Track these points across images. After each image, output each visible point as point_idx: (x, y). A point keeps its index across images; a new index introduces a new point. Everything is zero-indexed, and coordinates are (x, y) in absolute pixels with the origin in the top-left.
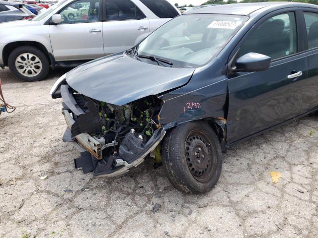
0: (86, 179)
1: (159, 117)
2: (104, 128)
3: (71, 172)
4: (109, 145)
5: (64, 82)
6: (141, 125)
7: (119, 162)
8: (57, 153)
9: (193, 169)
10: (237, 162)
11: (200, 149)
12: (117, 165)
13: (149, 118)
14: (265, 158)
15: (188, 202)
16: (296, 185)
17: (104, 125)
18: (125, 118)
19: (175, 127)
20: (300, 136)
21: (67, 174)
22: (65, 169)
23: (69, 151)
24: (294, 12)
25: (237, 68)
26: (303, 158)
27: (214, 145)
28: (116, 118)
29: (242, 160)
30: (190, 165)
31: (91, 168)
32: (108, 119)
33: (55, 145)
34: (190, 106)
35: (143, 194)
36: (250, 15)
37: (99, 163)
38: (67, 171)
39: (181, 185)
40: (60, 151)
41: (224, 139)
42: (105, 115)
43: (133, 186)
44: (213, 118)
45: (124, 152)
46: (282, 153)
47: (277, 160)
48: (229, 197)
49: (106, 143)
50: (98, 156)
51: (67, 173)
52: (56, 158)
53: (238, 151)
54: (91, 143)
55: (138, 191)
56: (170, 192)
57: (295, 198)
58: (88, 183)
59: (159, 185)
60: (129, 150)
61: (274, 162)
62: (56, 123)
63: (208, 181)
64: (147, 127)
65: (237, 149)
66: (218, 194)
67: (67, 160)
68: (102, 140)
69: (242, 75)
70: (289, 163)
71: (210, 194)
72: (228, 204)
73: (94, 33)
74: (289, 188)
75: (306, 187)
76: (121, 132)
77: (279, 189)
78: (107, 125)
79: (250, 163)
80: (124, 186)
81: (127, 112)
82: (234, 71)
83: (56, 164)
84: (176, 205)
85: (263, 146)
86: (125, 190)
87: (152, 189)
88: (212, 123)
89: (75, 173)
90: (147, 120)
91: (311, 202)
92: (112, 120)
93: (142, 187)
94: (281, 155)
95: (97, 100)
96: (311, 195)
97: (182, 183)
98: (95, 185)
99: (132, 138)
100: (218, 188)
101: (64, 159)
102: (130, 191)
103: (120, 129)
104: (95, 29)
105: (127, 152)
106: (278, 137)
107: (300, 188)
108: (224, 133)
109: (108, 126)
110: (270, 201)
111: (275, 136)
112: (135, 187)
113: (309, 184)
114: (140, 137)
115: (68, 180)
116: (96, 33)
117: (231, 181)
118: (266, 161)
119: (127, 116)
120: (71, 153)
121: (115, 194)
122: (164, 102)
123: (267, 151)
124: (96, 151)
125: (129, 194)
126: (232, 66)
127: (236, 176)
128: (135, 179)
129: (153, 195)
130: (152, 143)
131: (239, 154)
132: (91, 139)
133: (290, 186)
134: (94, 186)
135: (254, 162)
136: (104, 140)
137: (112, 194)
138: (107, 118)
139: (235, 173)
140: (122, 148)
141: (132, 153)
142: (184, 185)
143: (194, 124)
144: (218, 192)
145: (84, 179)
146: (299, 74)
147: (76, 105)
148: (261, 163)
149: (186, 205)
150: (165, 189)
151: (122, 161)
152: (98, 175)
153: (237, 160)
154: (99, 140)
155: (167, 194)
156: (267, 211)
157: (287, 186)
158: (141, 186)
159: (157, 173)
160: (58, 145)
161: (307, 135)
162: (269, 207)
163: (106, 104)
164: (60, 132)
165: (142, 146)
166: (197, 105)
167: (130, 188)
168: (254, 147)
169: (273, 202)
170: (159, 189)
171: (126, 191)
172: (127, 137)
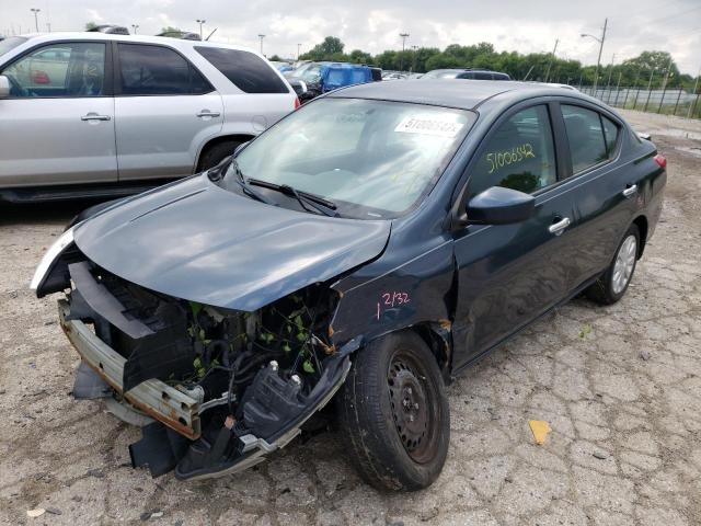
0: (145, 488)
1: (331, 331)
2: (197, 362)
3: (101, 476)
4: (214, 402)
5: (72, 254)
6: (287, 349)
7: (249, 440)
8: (49, 429)
9: (404, 437)
10: (467, 407)
11: (410, 391)
12: (245, 449)
13: (304, 332)
14: (516, 393)
15: (397, 512)
16: (587, 445)
17: (198, 355)
18: (246, 335)
19: (361, 349)
20: (565, 342)
21: (93, 481)
22: (83, 469)
23: (81, 419)
24: (547, 105)
25: (468, 217)
26: (582, 386)
27: (433, 379)
28: (226, 337)
29: (476, 401)
30: (399, 429)
31: (166, 465)
32: (208, 341)
33: (37, 409)
34: (391, 300)
35: (293, 508)
36: (479, 110)
37: (193, 449)
38: (90, 474)
39: (386, 478)
40: (57, 422)
41: (447, 364)
42: (202, 333)
43: (265, 491)
44: (429, 323)
45: (256, 418)
46: (544, 379)
47: (540, 396)
48: (474, 489)
49: (206, 399)
50: (192, 432)
51: (92, 478)
52: (50, 444)
53: (462, 382)
54: (171, 402)
55: (279, 502)
56: (352, 493)
57: (594, 473)
58: (153, 498)
59: (324, 481)
60: (267, 411)
61: (535, 401)
62: (24, 348)
63: (433, 458)
64: (301, 353)
65: (458, 379)
66: (451, 485)
67: (82, 443)
68: (198, 391)
69: (476, 230)
70: (562, 399)
71: (436, 486)
72: (477, 503)
73: (91, 122)
74: (579, 452)
75: (605, 445)
76: (240, 369)
77: (560, 457)
78: (205, 355)
79: (493, 406)
80: (243, 494)
81: (250, 322)
82: (464, 224)
83: (54, 457)
84: (374, 521)
85: (507, 367)
86: (249, 503)
87: (310, 491)
88: (425, 331)
89: (112, 476)
90: (301, 336)
91: (623, 476)
92: (217, 342)
93: (288, 490)
94: (544, 384)
95: (171, 297)
96: (618, 462)
97: (387, 473)
98: (172, 500)
99: (275, 383)
100: (449, 471)
101: (73, 442)
102: (262, 503)
103: (238, 362)
104: (94, 114)
105: (264, 416)
106: (527, 347)
107: (596, 449)
108: (448, 352)
109: (207, 357)
110: (553, 486)
111: (521, 344)
112: (272, 492)
113: (608, 439)
114: (296, 378)
115: (100, 497)
116: (99, 122)
117: (469, 452)
118: (520, 399)
119: (250, 331)
120: (86, 424)
121: (227, 517)
122: (342, 295)
123: (517, 378)
124: (188, 420)
125: (261, 513)
126: (459, 214)
127: (475, 439)
128: (265, 474)
129: (316, 506)
130: (323, 391)
131: (467, 389)
132: (171, 391)
133: (577, 448)
134: (172, 503)
135: (500, 405)
136: (203, 393)
137: (221, 518)
138: (206, 338)
139: (470, 432)
140: (252, 409)
141: (277, 419)
142: (392, 476)
143: (397, 338)
144: (451, 481)
145: (140, 490)
146: (565, 221)
147: (123, 312)
148: (511, 404)
149: (394, 518)
150: (339, 488)
151: (255, 439)
152: (189, 477)
153: (466, 402)
154: (190, 392)
155: (347, 501)
156: (554, 508)
157: (573, 448)
158: (285, 488)
159: (311, 452)
160: (47, 407)
161: (575, 337)
162: (554, 498)
163: (202, 306)
164: (43, 372)
165: (301, 400)
166: (403, 298)
167: (260, 497)
168: (490, 371)
169: (559, 486)
170: (325, 489)
171: (252, 506)
172: (261, 381)
